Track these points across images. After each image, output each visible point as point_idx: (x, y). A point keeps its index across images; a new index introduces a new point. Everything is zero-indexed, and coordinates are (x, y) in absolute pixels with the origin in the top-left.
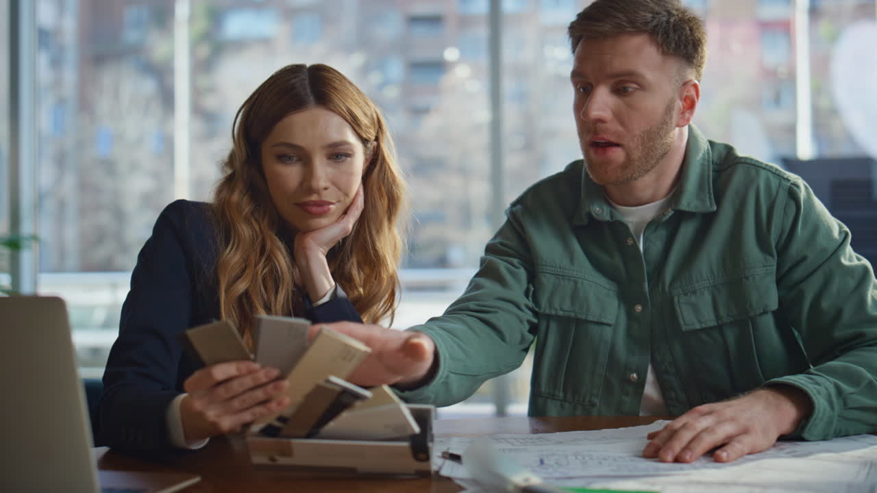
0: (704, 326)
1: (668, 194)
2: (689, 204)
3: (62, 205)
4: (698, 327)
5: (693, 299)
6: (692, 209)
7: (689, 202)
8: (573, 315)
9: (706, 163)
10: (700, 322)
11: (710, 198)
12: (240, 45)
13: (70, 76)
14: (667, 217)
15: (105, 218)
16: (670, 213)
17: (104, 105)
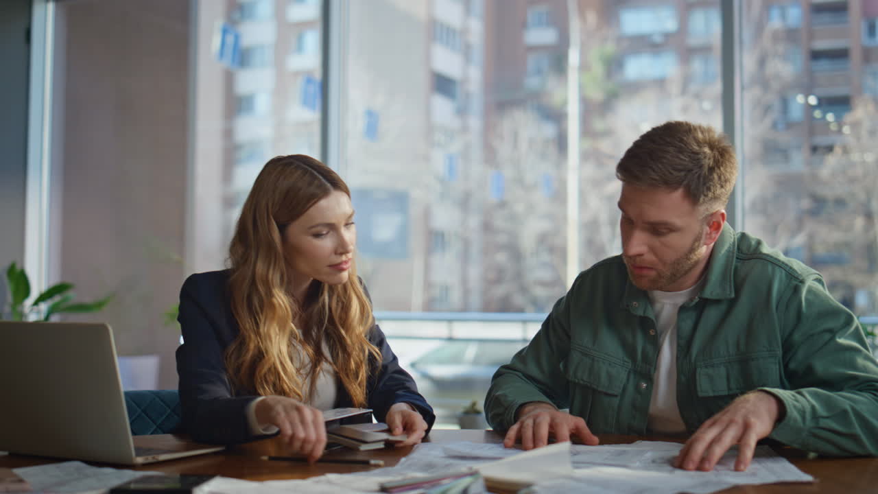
0: (716, 394)
1: (696, 282)
2: (711, 293)
3: (466, 243)
4: (711, 394)
5: (710, 371)
6: (714, 297)
7: (711, 291)
8: (589, 385)
9: (731, 254)
10: (714, 391)
11: (730, 286)
12: (634, 88)
13: (475, 123)
14: (694, 303)
15: (501, 258)
16: (697, 299)
17: (504, 150)
